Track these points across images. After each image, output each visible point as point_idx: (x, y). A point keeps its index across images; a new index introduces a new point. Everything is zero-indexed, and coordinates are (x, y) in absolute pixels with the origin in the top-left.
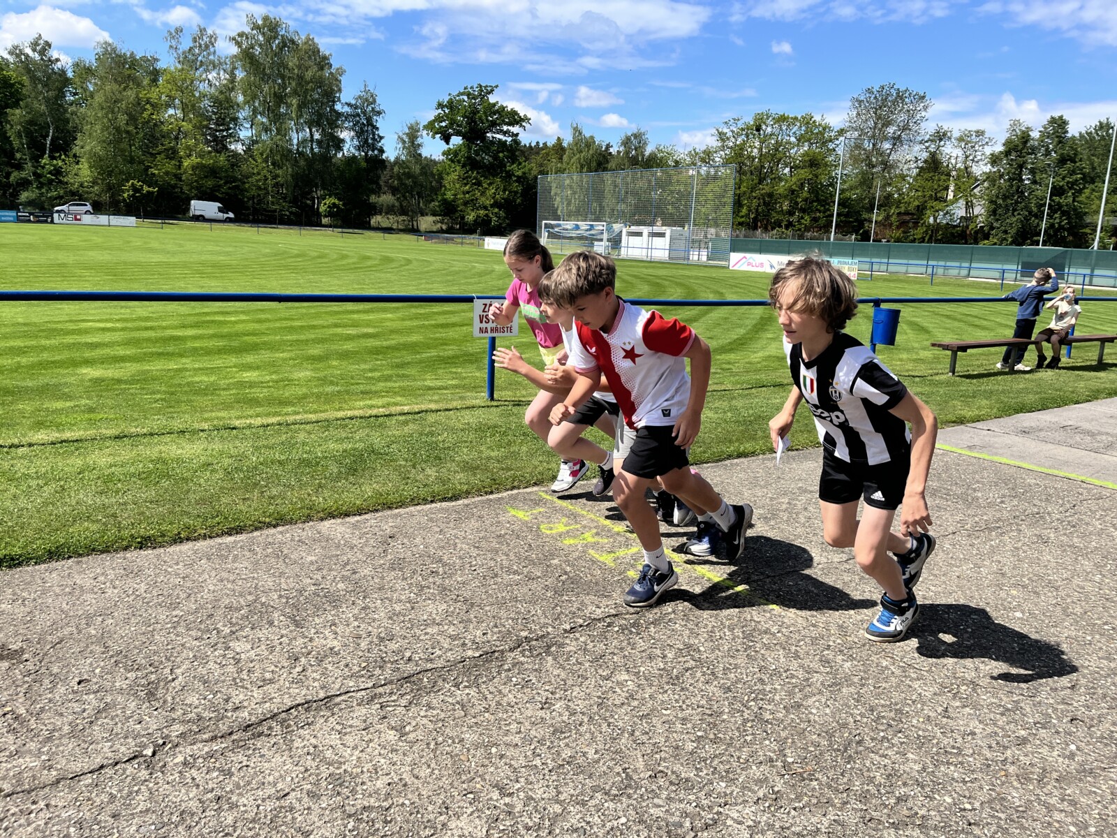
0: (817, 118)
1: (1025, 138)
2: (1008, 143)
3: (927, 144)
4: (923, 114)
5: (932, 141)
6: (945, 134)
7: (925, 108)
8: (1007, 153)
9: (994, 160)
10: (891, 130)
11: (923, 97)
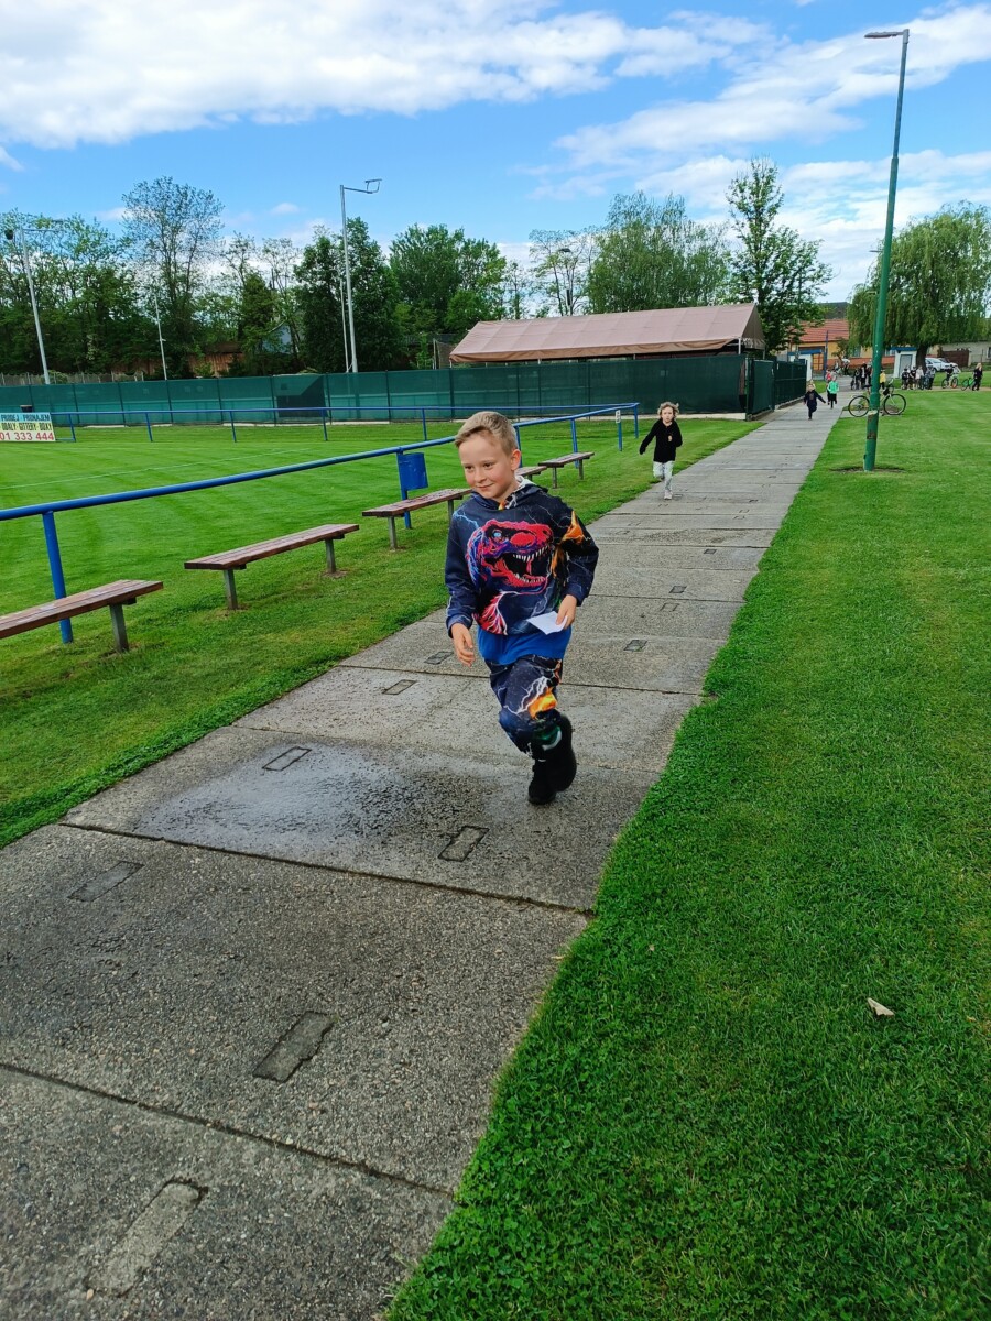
0: (88, 222)
1: (325, 245)
2: (309, 251)
3: (230, 257)
4: (215, 218)
5: (235, 252)
6: (246, 245)
7: (216, 211)
8: (309, 264)
9: (299, 273)
10: (182, 238)
11: (211, 197)
